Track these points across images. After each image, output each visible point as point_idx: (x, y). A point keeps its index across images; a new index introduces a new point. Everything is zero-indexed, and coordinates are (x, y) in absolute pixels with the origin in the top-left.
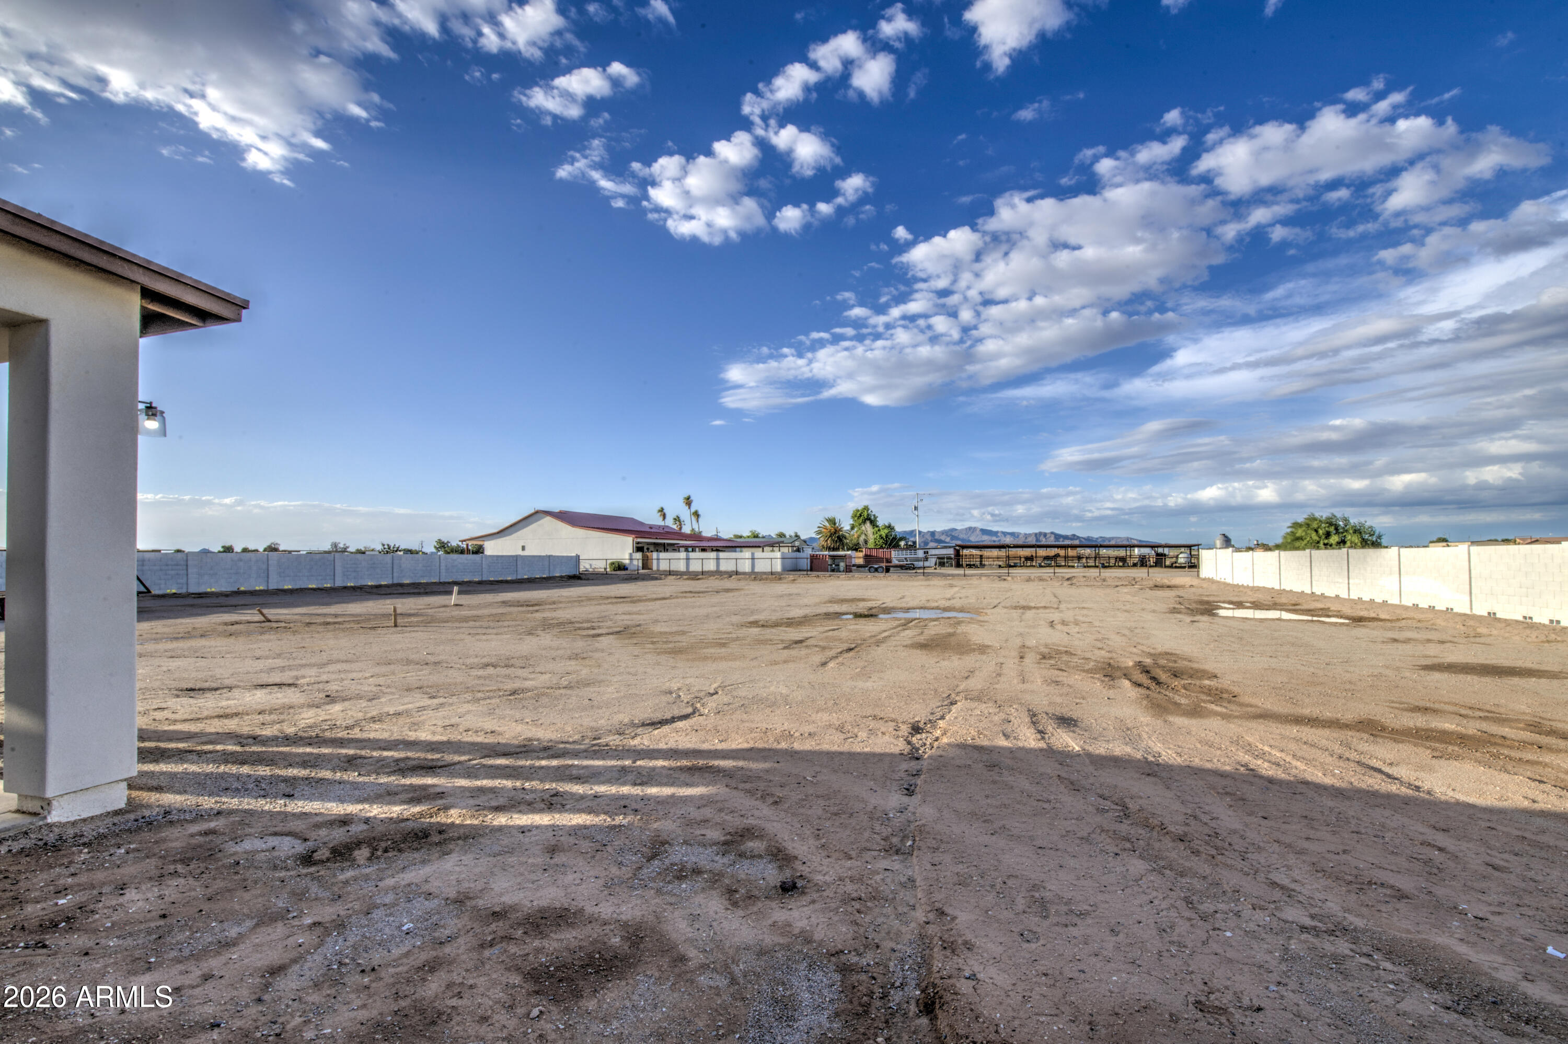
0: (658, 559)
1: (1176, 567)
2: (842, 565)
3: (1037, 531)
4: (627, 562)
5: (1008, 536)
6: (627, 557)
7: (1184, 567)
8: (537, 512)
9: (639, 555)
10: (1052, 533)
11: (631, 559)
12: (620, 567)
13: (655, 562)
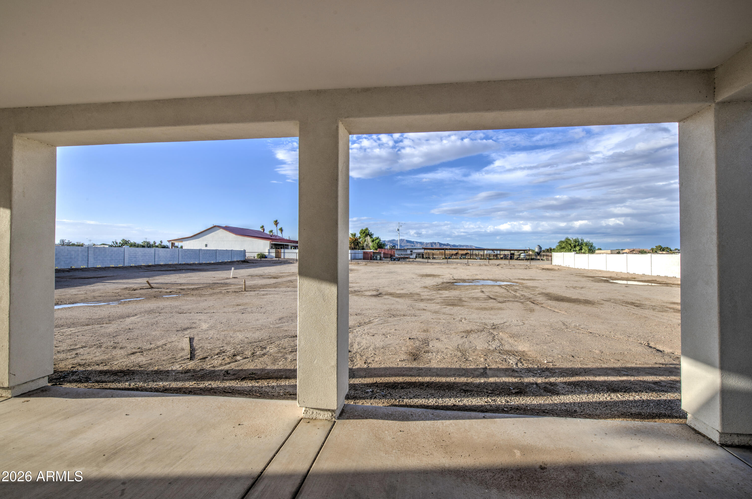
0: (284, 253)
1: (520, 260)
2: (378, 257)
3: (432, 242)
4: (267, 254)
5: (419, 244)
6: (267, 251)
7: (524, 260)
8: (215, 226)
9: (274, 251)
10: (438, 243)
11: (269, 253)
12: (262, 256)
13: (282, 254)
